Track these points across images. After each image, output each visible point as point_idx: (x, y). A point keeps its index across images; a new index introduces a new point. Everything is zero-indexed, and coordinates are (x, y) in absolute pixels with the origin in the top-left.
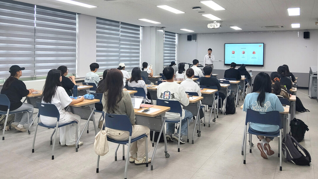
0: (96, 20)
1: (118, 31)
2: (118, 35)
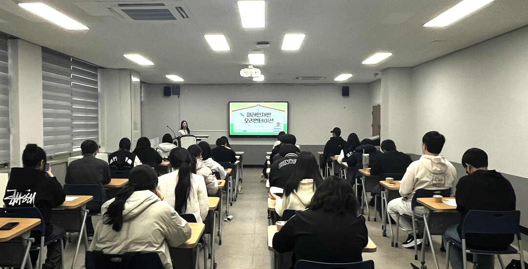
0: (41, 53)
1: (69, 75)
2: (69, 83)
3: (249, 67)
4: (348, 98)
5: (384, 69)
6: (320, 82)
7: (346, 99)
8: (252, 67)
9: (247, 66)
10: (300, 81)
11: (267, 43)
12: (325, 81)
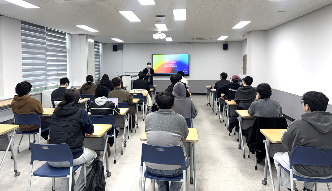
0: (21, 25)
1: (44, 38)
2: (44, 43)
3: (159, 32)
4: (228, 50)
5: (248, 32)
6: (208, 41)
7: (226, 51)
8: (160, 32)
9: (157, 32)
10: (195, 41)
11: (163, 16)
12: (211, 41)
